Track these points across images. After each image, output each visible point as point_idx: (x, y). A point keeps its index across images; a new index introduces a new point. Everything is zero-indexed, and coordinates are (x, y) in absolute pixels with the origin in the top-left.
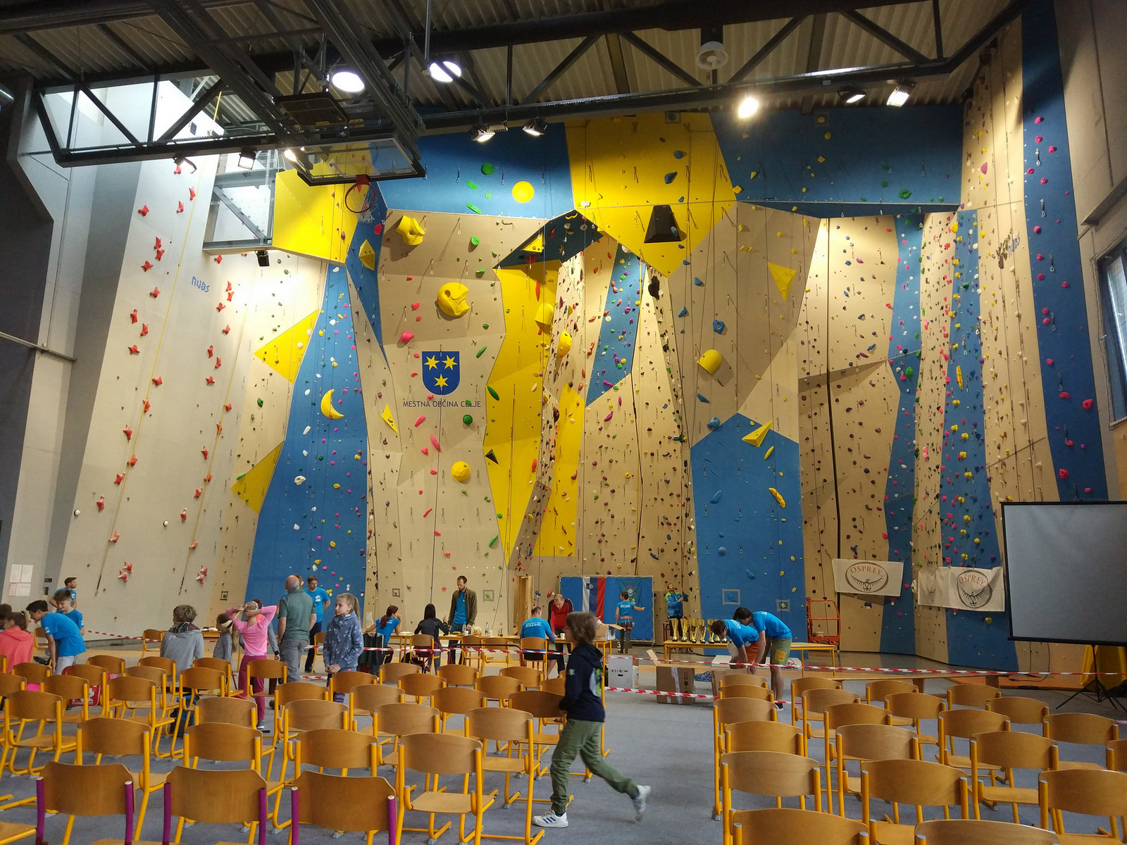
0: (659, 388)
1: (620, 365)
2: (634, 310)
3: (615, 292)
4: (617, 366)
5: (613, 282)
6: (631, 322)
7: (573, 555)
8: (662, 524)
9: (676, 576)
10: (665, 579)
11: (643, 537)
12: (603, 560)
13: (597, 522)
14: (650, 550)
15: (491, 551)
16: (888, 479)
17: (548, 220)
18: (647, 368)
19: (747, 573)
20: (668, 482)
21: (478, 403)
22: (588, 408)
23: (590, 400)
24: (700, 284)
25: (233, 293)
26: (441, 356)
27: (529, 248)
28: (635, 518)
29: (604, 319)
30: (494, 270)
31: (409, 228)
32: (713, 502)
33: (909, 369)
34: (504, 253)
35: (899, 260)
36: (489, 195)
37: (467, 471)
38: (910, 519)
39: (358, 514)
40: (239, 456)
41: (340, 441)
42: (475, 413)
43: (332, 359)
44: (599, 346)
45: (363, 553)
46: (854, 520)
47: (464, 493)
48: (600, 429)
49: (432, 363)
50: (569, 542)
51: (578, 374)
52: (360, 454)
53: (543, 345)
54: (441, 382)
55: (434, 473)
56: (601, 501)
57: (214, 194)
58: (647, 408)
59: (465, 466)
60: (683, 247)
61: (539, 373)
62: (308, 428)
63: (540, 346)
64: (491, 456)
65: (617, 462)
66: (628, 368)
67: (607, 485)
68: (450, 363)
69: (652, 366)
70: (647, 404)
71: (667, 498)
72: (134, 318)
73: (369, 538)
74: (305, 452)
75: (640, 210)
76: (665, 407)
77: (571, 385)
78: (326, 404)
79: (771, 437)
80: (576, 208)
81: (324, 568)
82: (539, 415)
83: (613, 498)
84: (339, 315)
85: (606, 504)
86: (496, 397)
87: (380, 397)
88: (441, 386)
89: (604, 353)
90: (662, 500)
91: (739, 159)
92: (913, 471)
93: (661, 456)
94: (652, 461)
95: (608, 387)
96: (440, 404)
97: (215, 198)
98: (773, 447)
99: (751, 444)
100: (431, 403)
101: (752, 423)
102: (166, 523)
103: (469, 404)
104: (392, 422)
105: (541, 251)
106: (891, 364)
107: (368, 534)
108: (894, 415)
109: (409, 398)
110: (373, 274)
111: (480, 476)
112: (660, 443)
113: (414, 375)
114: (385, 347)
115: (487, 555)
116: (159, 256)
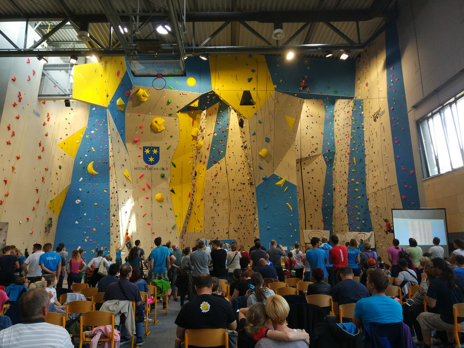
0: (236, 163)
1: (220, 153)
2: (226, 131)
3: (218, 124)
4: (219, 154)
5: (217, 120)
6: (225, 136)
7: (202, 231)
8: (239, 218)
9: (244, 239)
10: (240, 240)
11: (231, 223)
12: (215, 233)
13: (212, 218)
14: (234, 228)
15: (172, 231)
16: (323, 199)
17: (201, 94)
18: (232, 155)
19: (279, 236)
20: (240, 201)
21: (167, 169)
22: (208, 171)
23: (208, 167)
24: (260, 123)
25: (50, 118)
26: (151, 149)
27: (192, 105)
28: (228, 216)
29: (214, 135)
30: (177, 113)
31: (142, 94)
32: (265, 209)
33: (330, 157)
34: (182, 106)
35: (325, 116)
36: (177, 82)
37: (162, 197)
38: (332, 214)
39: (106, 216)
40: (51, 191)
41: (97, 184)
42: (166, 173)
43: (93, 148)
44: (212, 146)
45: (108, 233)
46: (311, 215)
47: (161, 206)
48: (213, 180)
49: (147, 151)
50: (201, 226)
51: (204, 157)
52: (107, 190)
53: (194, 145)
54: (151, 159)
55: (147, 198)
56: (214, 209)
57: (43, 73)
58: (232, 171)
59: (162, 195)
60: (255, 108)
61: (192, 156)
62: (82, 179)
63: (192, 145)
64: (172, 191)
65: (220, 193)
66: (224, 155)
67: (216, 202)
68: (155, 151)
69: (233, 154)
70: (232, 169)
71: (240, 207)
72: (9, 128)
73: (112, 227)
74: (80, 189)
75: (239, 92)
76: (239, 171)
77: (201, 161)
78: (90, 167)
79: (286, 183)
80: (213, 90)
81: (90, 240)
82: (191, 174)
83: (218, 208)
84: (96, 129)
85: (216, 210)
86: (175, 166)
87: (123, 165)
88: (151, 161)
89: (214, 148)
90: (238, 208)
91: (276, 74)
92: (332, 196)
93: (237, 190)
94: (234, 192)
95: (215, 162)
96: (151, 169)
97: (43, 75)
98: (287, 187)
99: (279, 186)
100: (146, 168)
101: (279, 178)
102: (21, 222)
103: (163, 169)
104: (129, 176)
105: (197, 106)
106: (323, 156)
107: (111, 225)
108: (325, 174)
109: (137, 166)
110: (123, 112)
111: (168, 199)
112: (237, 185)
113: (139, 156)
114: (126, 144)
115: (171, 232)
116: (20, 100)
